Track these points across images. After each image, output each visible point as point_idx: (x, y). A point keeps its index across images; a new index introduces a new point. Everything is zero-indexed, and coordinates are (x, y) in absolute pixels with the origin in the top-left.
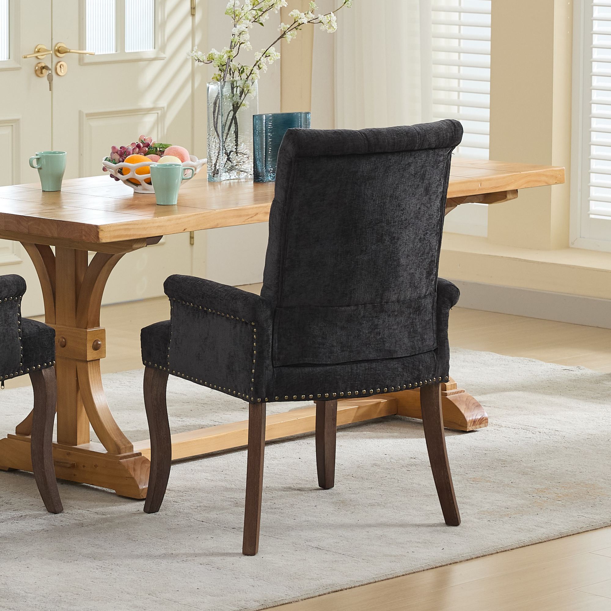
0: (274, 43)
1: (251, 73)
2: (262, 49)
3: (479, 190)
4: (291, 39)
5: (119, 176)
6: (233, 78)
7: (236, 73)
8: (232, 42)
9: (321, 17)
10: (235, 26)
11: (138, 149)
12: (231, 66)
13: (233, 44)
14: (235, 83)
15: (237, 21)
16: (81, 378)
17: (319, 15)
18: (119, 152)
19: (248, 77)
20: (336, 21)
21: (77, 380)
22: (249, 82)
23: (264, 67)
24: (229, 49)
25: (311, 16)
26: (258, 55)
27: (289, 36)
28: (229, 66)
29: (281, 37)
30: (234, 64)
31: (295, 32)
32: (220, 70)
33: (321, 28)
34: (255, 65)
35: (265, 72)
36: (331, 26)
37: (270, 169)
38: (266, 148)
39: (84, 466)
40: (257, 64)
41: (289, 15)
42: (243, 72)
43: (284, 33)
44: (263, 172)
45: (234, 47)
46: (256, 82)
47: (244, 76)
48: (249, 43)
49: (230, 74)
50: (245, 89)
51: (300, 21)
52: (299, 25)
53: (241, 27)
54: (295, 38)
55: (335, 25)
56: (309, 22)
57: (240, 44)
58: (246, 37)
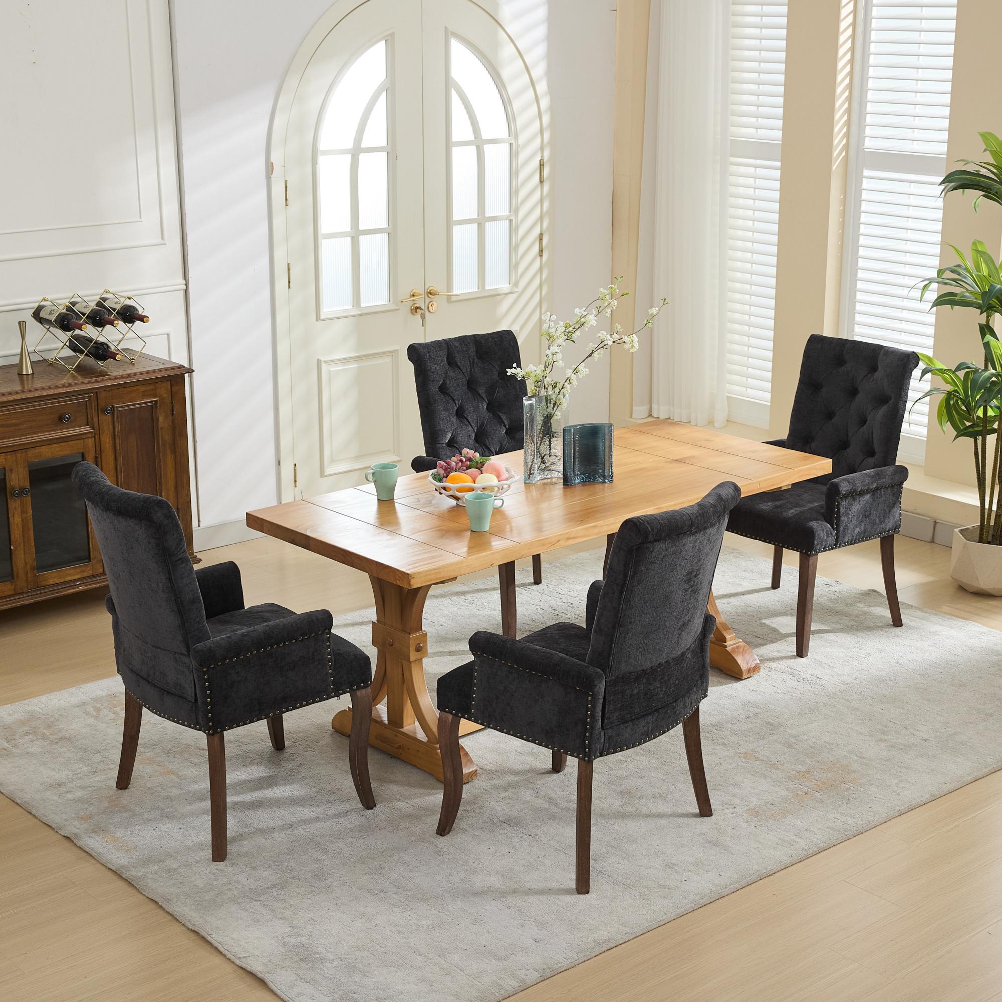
0: (583, 361)
1: (562, 388)
2: (573, 366)
3: (758, 489)
4: (598, 358)
5: (443, 491)
6: (547, 392)
7: (550, 388)
8: (546, 362)
9: (625, 338)
10: (549, 349)
11: (460, 463)
12: (545, 382)
13: (547, 364)
14: (549, 397)
15: (552, 342)
16: (406, 674)
17: (623, 336)
18: (444, 468)
19: (560, 391)
20: (638, 342)
21: (403, 674)
22: (561, 396)
23: (574, 382)
24: (543, 369)
25: (616, 336)
26: (569, 372)
27: (596, 354)
28: (543, 383)
29: (590, 355)
30: (548, 381)
31: (602, 351)
32: (535, 386)
33: (624, 347)
34: (566, 381)
35: (575, 386)
36: (633, 346)
37: (577, 472)
38: (574, 456)
39: (408, 749)
40: (568, 380)
41: (597, 336)
42: (555, 387)
43: (592, 353)
44: (571, 477)
45: (548, 365)
46: (567, 396)
47: (557, 390)
48: (561, 362)
49: (545, 389)
50: (557, 402)
51: (605, 343)
52: (605, 345)
53: (554, 348)
54: (601, 356)
55: (637, 346)
56: (614, 342)
57: (554, 362)
58: (559, 356)
